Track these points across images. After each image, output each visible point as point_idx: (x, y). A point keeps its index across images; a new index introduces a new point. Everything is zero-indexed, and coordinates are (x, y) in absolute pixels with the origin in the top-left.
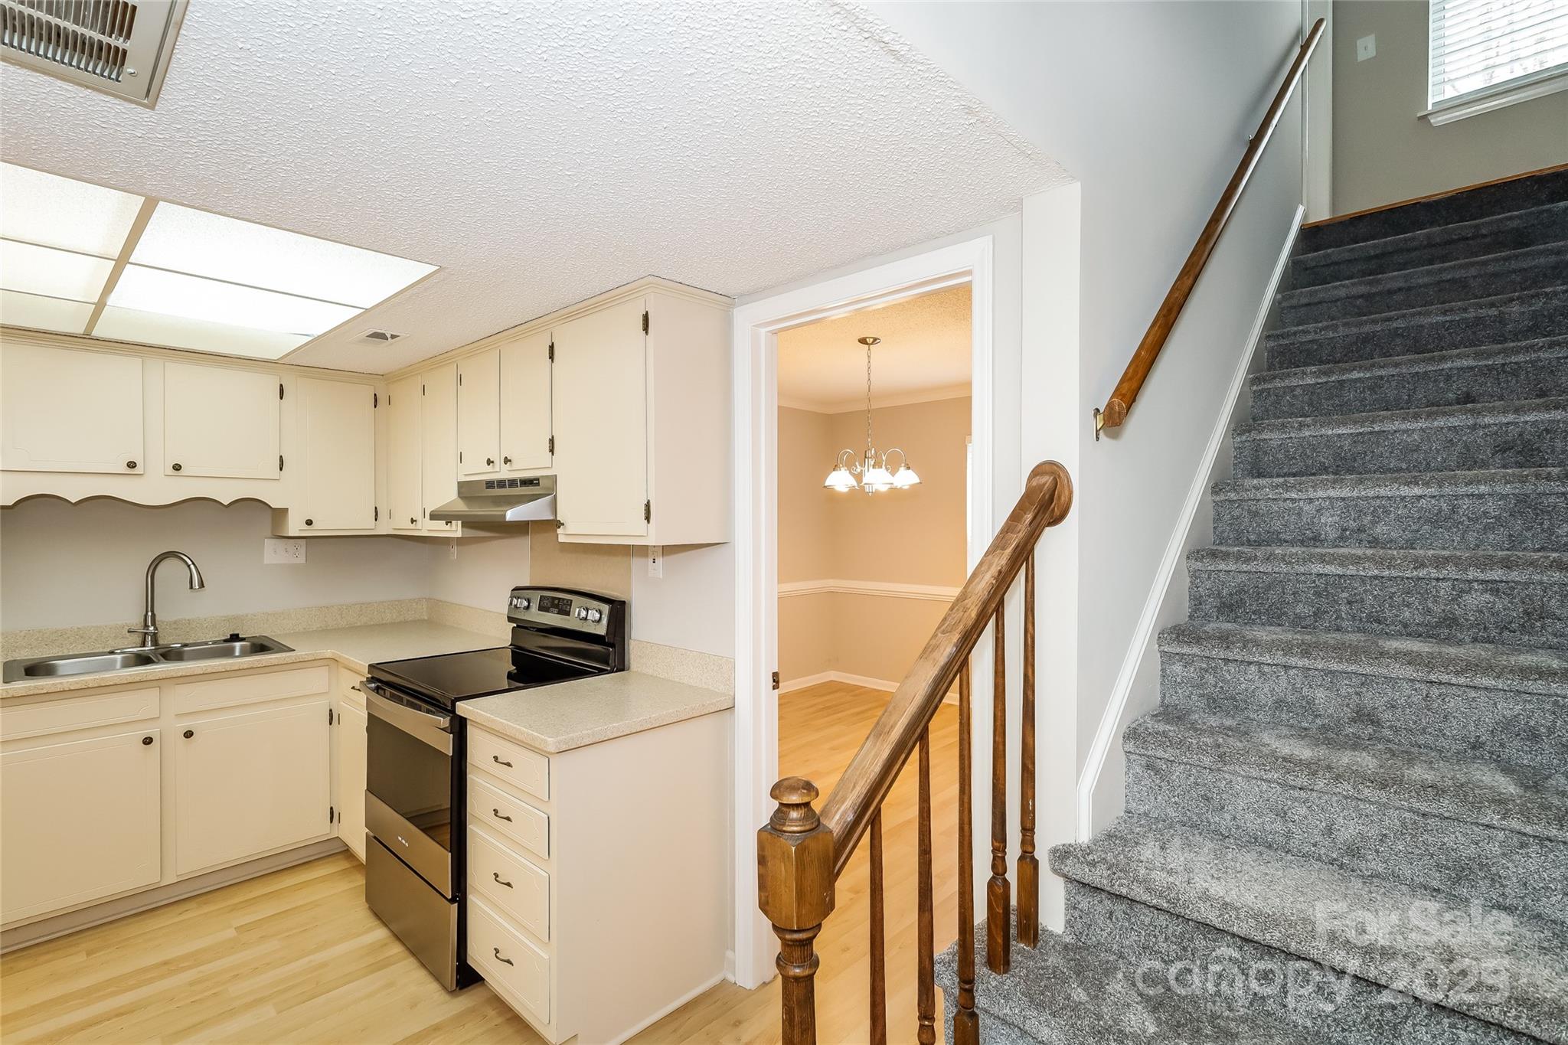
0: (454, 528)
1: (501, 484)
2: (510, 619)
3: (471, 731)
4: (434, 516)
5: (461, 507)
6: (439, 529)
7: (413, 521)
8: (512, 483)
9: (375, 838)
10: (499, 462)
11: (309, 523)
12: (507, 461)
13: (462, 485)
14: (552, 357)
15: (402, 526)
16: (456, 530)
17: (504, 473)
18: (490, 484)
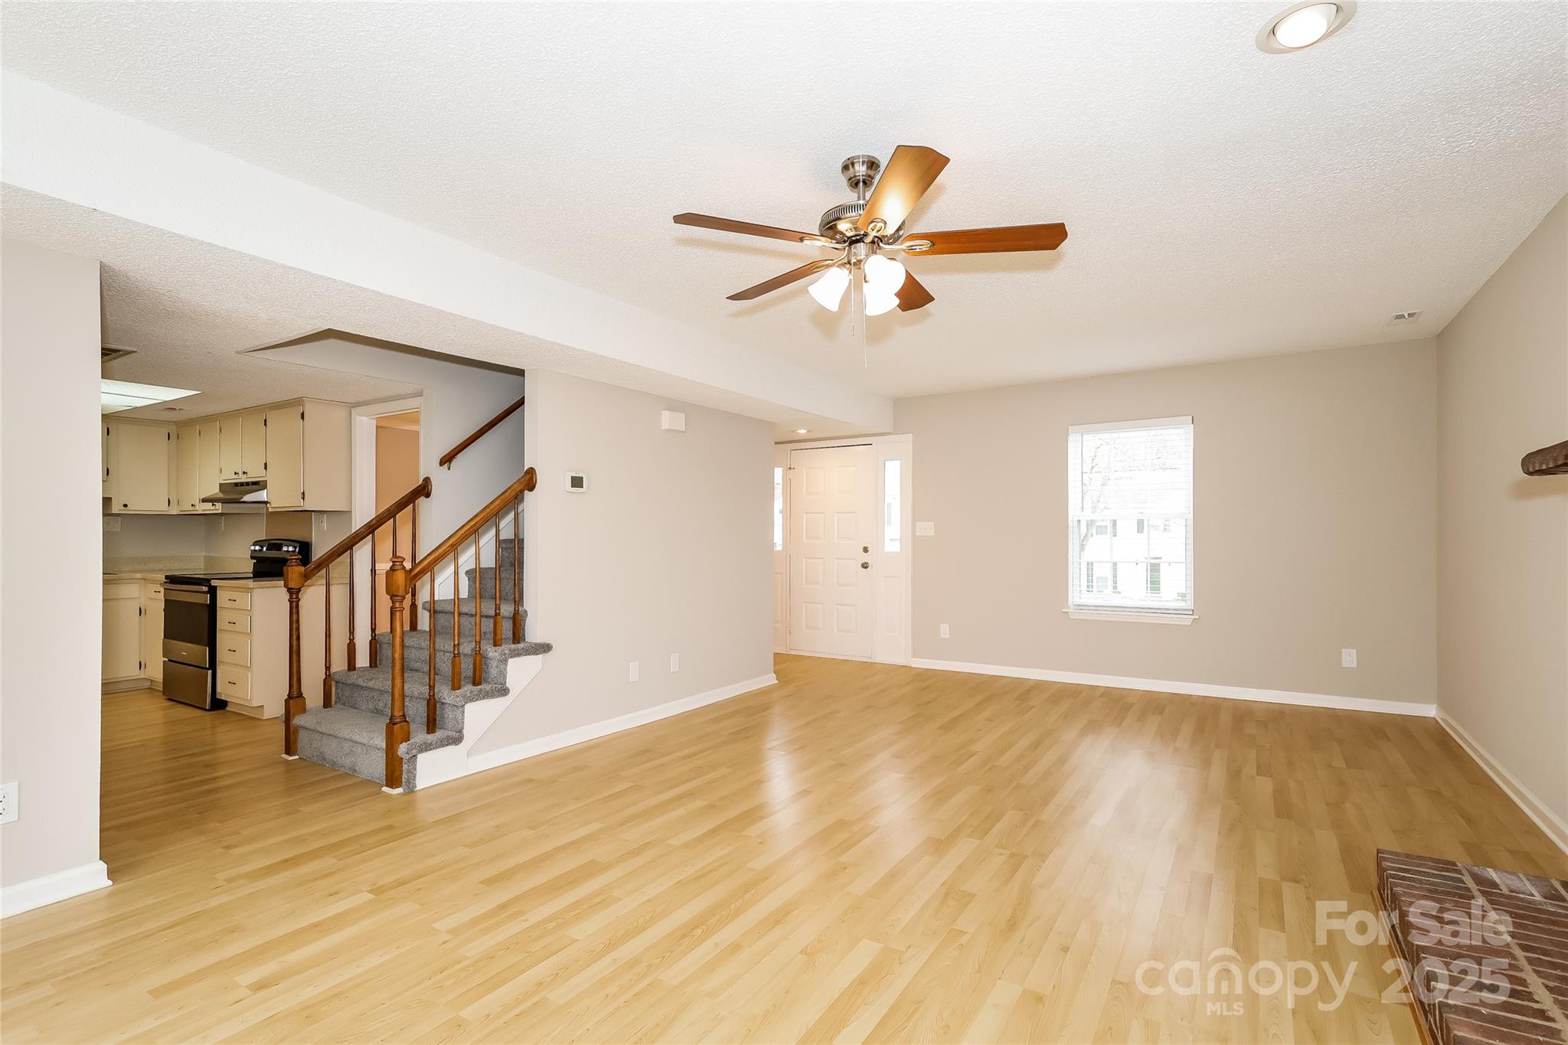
0: (217, 508)
1: (242, 484)
2: (252, 558)
3: (218, 592)
4: (204, 500)
5: (221, 495)
6: (208, 508)
7: (192, 505)
8: (247, 484)
9: (169, 660)
10: (241, 474)
11: (125, 506)
12: (244, 473)
13: (221, 485)
14: (265, 424)
15: (187, 508)
16: (219, 508)
17: (243, 479)
18: (236, 484)
